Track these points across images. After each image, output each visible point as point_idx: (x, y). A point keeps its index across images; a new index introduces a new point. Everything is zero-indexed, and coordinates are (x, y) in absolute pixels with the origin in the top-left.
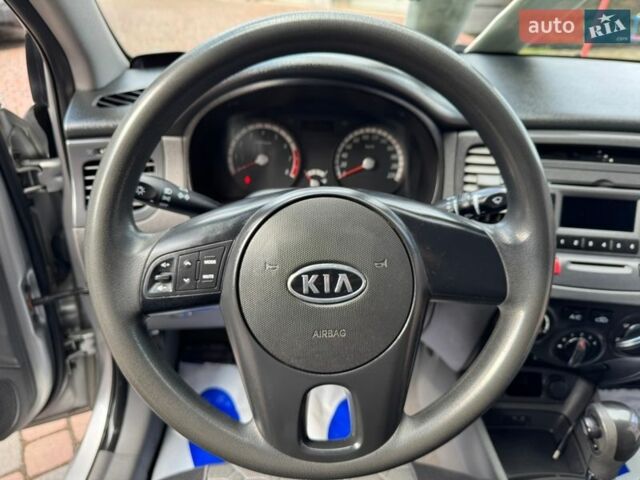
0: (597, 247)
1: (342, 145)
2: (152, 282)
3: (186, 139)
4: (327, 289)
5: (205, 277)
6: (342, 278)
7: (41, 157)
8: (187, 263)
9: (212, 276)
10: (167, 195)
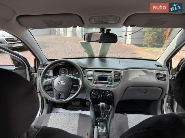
0: (103, 83)
1: (74, 71)
3: (53, 70)
7: (34, 73)
9: (51, 83)
10: (49, 76)
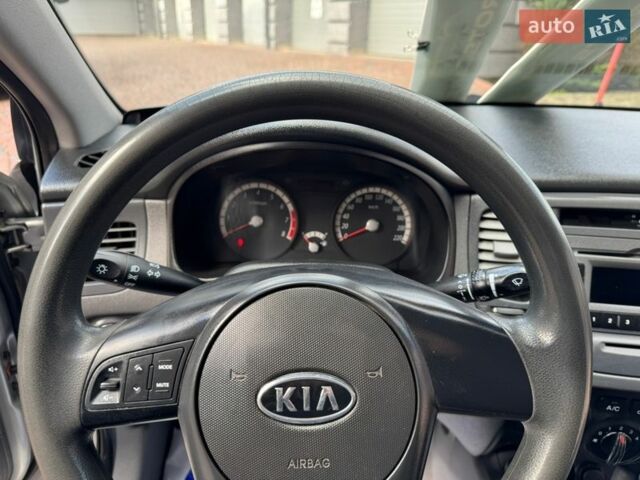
0: (635, 326)
1: (344, 205)
2: (96, 391)
3: (170, 201)
4: (306, 408)
5: (159, 385)
6: (326, 392)
7: (28, 215)
8: (138, 368)
9: (167, 385)
10: (134, 274)
